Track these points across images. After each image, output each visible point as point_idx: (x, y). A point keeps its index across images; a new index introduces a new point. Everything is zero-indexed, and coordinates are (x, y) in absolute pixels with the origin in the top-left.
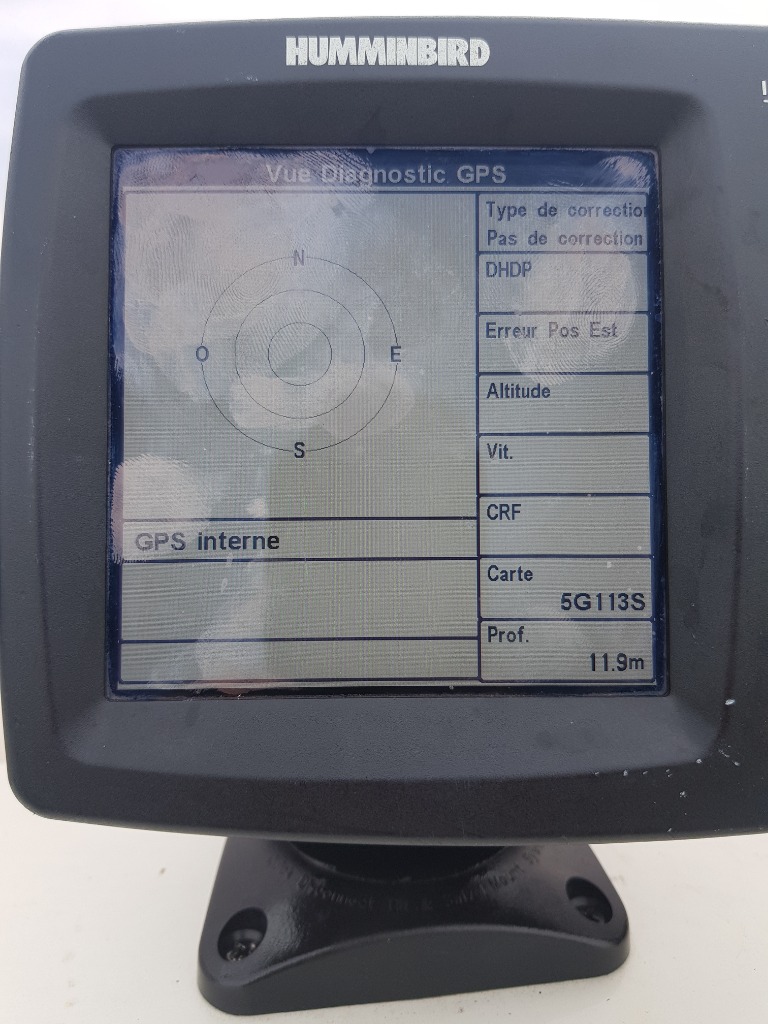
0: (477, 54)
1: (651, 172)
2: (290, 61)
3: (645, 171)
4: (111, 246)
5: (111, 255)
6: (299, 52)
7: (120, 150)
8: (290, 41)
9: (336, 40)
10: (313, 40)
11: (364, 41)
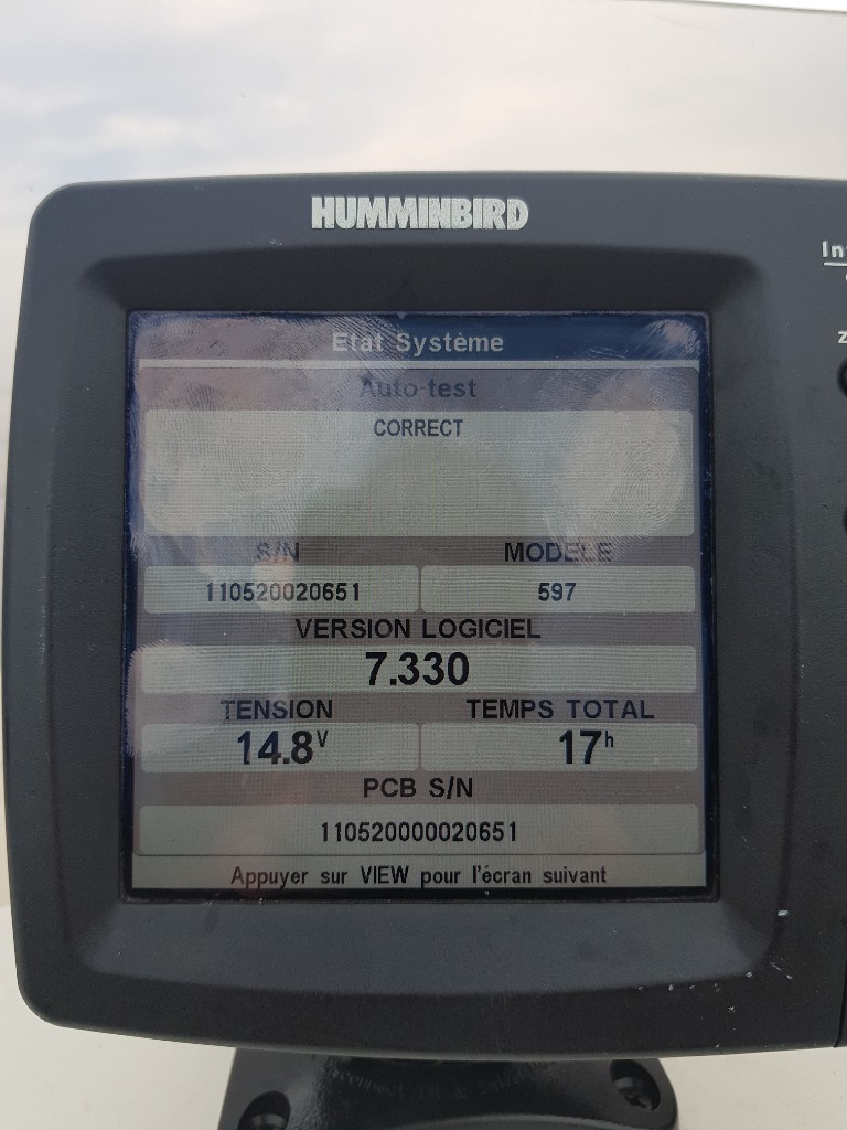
0: (515, 215)
1: (701, 336)
2: (316, 223)
3: (694, 335)
4: (127, 417)
5: (127, 427)
6: (326, 213)
7: (135, 313)
8: (316, 201)
9: (364, 201)
10: (341, 200)
11: (395, 201)
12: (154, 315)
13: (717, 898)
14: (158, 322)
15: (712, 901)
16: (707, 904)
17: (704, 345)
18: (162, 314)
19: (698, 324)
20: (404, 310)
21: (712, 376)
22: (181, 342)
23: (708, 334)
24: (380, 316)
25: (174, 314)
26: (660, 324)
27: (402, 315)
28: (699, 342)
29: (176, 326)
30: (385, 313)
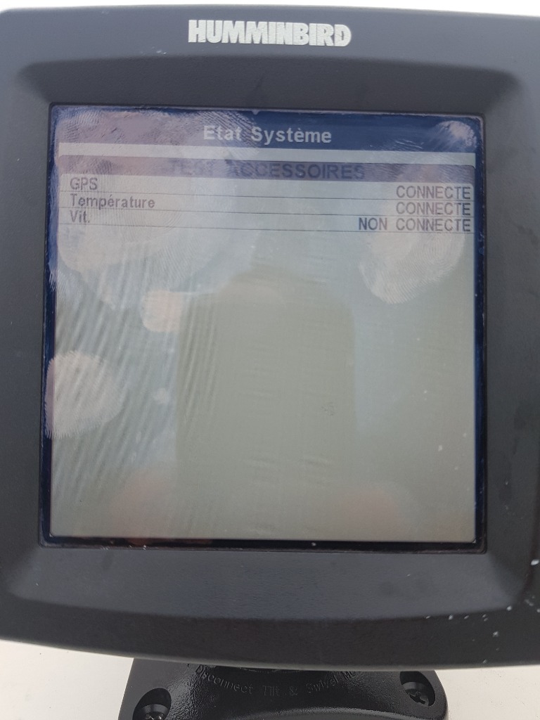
0: (340, 37)
1: (477, 134)
2: (192, 39)
3: (472, 132)
6: (199, 32)
7: (56, 106)
8: (192, 23)
9: (229, 23)
10: (211, 22)
11: (251, 24)
12: (71, 109)
13: (485, 551)
14: (73, 114)
15: (481, 553)
16: (478, 556)
17: (479, 140)
18: (76, 108)
19: (474, 125)
20: (258, 108)
21: (485, 163)
22: (90, 129)
23: (482, 133)
24: (240, 112)
25: (85, 107)
26: (447, 124)
27: (255, 111)
28: (475, 138)
29: (86, 117)
30: (243, 110)
